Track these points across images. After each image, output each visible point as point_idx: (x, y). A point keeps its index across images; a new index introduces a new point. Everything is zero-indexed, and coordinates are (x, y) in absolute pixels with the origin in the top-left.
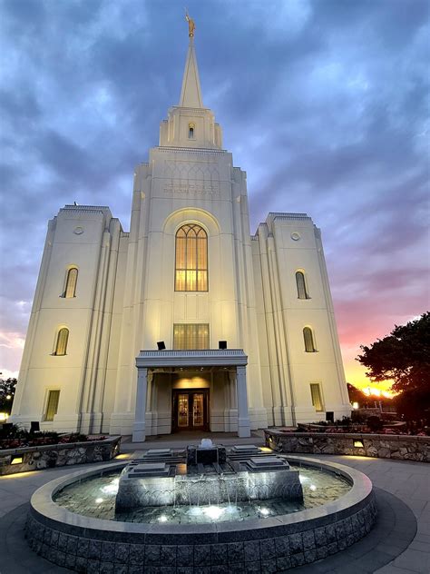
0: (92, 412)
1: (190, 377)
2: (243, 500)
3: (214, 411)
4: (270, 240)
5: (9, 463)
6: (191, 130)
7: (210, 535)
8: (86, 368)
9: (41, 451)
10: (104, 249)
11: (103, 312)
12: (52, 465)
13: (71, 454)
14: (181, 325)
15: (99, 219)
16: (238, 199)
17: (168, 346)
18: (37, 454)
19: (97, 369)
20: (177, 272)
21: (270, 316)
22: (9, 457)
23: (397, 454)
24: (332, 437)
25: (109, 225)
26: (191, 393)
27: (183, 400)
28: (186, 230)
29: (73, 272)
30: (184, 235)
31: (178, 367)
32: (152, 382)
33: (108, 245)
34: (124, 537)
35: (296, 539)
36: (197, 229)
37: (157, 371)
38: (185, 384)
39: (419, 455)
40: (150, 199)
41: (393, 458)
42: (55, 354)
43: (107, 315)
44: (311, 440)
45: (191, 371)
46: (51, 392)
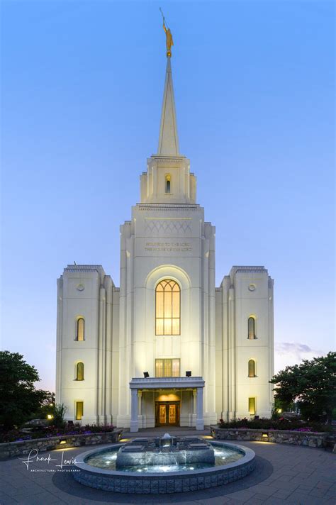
0: (105, 415)
1: (167, 394)
2: (181, 464)
3: (183, 414)
4: (231, 291)
5: (59, 443)
6: (168, 183)
7: (159, 477)
8: (98, 388)
9: (76, 438)
10: (101, 303)
11: (106, 351)
12: (83, 444)
13: (93, 439)
14: (161, 359)
15: (95, 276)
16: (207, 255)
17: (152, 375)
18: (74, 439)
19: (105, 389)
20: (157, 320)
21: (225, 352)
22: (58, 441)
23: (285, 441)
24: (250, 431)
25: (103, 282)
26: (168, 404)
27: (163, 408)
28: (164, 285)
29: (81, 322)
30: (162, 290)
31: (159, 389)
32: (142, 398)
33: (104, 299)
34: (118, 477)
35: (201, 479)
36: (172, 284)
37: (144, 390)
38: (164, 398)
39: (299, 442)
40: (134, 257)
41: (283, 443)
42: (77, 380)
43: (108, 353)
44: (237, 433)
45: (168, 390)
46: (77, 403)
